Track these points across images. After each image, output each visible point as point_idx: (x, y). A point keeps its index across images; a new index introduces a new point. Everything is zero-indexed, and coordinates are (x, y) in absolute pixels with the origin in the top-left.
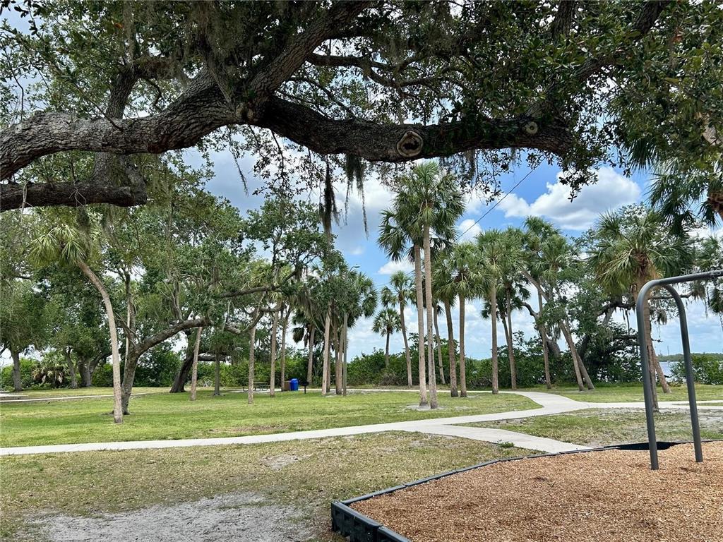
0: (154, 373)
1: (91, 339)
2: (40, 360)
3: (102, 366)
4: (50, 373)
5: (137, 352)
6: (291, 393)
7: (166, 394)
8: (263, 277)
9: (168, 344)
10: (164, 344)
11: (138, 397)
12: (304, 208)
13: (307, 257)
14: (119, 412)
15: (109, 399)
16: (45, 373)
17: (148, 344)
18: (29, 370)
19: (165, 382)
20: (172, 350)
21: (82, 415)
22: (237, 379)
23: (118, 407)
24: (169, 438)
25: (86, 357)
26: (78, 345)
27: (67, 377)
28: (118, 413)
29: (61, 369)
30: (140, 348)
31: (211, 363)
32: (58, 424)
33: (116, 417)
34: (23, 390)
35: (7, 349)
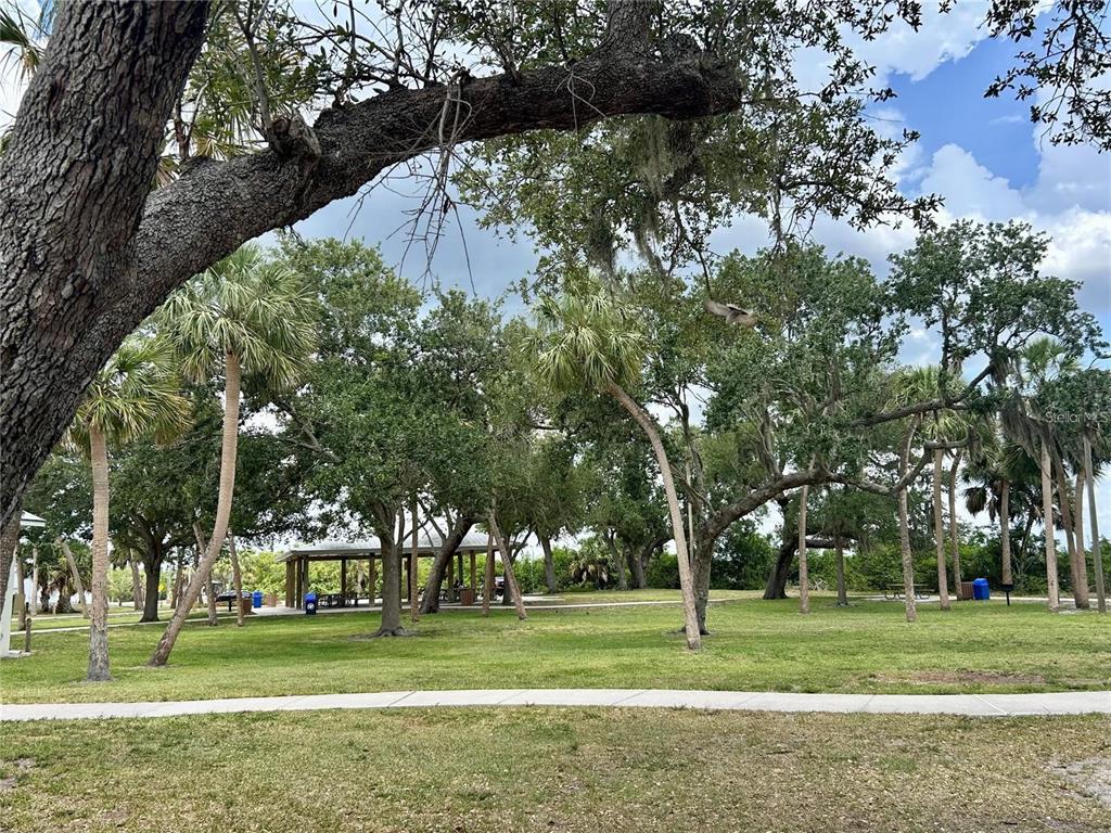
0: (733, 568)
1: (639, 517)
2: (577, 550)
3: (658, 558)
4: (591, 567)
5: (711, 530)
6: (978, 603)
7: (757, 600)
8: (912, 395)
9: (749, 523)
10: (744, 522)
11: (716, 604)
12: (999, 238)
13: (1015, 335)
14: (695, 631)
15: (674, 607)
16: (586, 569)
17: (727, 517)
18: (565, 564)
19: (752, 583)
20: (756, 532)
21: (637, 633)
22: (871, 578)
23: (691, 622)
24: (796, 687)
25: (635, 543)
26: (623, 526)
27: (614, 575)
28: (693, 633)
29: (604, 562)
30: (715, 524)
31: (821, 552)
32: (604, 648)
33: (690, 640)
34: (558, 592)
35: (533, 533)
